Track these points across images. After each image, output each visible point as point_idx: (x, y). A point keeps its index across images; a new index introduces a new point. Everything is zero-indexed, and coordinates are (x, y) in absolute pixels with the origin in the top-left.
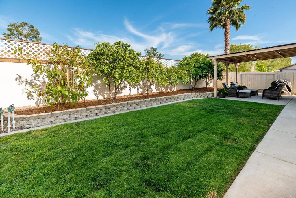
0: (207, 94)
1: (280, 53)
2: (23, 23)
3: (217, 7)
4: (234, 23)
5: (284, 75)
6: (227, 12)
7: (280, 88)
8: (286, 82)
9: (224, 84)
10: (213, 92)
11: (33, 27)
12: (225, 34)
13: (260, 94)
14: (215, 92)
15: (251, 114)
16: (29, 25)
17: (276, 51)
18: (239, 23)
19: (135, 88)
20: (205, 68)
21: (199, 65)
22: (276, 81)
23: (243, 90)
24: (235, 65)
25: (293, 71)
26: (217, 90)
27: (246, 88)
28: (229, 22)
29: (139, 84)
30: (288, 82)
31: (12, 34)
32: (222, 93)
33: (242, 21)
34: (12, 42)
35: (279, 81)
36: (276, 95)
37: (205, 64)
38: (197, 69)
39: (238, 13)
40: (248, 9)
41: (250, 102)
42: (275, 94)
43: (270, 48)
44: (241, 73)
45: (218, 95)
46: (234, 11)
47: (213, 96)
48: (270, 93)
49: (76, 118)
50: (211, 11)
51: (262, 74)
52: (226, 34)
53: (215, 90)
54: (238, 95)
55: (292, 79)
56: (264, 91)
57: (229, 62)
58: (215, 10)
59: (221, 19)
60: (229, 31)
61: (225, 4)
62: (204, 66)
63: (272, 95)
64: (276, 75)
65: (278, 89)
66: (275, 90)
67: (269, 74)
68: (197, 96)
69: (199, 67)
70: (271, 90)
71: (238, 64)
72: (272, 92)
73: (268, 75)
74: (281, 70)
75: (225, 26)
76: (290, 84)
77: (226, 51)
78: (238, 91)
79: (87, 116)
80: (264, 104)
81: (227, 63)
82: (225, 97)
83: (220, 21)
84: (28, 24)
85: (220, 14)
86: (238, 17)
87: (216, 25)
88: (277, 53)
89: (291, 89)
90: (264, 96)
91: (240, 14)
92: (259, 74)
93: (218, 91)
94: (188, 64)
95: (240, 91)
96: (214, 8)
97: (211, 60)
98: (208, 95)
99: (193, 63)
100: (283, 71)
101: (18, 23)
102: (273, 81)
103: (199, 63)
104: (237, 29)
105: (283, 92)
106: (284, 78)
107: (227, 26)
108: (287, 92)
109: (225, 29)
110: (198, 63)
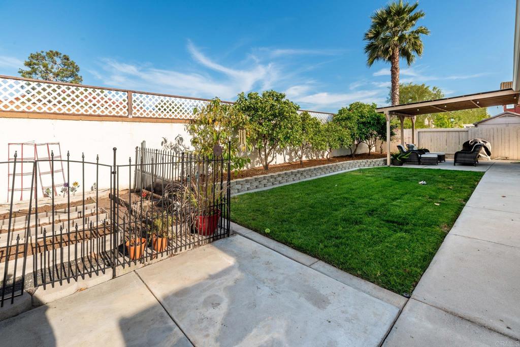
0: (377, 161)
1: (478, 103)
2: (51, 51)
3: (380, 29)
4: (405, 53)
5: (480, 132)
6: (396, 38)
7: (477, 149)
8: (484, 142)
9: (399, 147)
10: (385, 158)
11: (68, 59)
12: (392, 71)
13: (451, 160)
14: (388, 158)
15: (447, 180)
16: (62, 56)
17: (473, 100)
18: (413, 53)
19: (281, 154)
20: (373, 125)
21: (364, 120)
22: (470, 141)
23: (424, 154)
24: (411, 119)
25: (493, 126)
26: (392, 155)
27: (428, 151)
28: (397, 53)
29: (286, 149)
30: (486, 142)
31: (34, 71)
32: (399, 158)
33: (418, 52)
34: (34, 84)
35: (474, 140)
36: (473, 160)
37: (373, 119)
38: (361, 126)
39: (413, 40)
40: (426, 33)
41: (440, 169)
42: (471, 157)
43: (465, 96)
44: (419, 130)
45: (393, 162)
46: (407, 36)
47: (386, 164)
48: (464, 157)
49: (248, 189)
50: (371, 35)
51: (449, 131)
52: (394, 71)
53: (388, 156)
54: (420, 161)
55: (492, 138)
56: (456, 155)
57: (404, 115)
58: (377, 35)
59: (387, 49)
60: (398, 65)
61: (393, 26)
62: (372, 122)
63: (467, 159)
64: (469, 132)
65: (474, 150)
66: (471, 153)
67: (458, 131)
68: (364, 163)
69: (364, 123)
70: (465, 153)
71: (415, 117)
72: (467, 155)
73: (457, 133)
74: (476, 125)
75: (392, 59)
76: (488, 145)
77: (394, 96)
78: (419, 155)
79: (257, 187)
80: (458, 171)
81: (402, 116)
82: (402, 165)
83: (386, 51)
84: (60, 54)
85: (385, 40)
86: (412, 46)
87: (377, 57)
88: (474, 103)
89: (491, 151)
90: (455, 161)
91: (415, 42)
92: (444, 132)
93: (392, 157)
94: (348, 118)
95: (423, 156)
96: (376, 31)
97: (383, 113)
98: (378, 163)
99: (356, 117)
100: (480, 126)
101: (42, 52)
102: (465, 142)
103: (365, 117)
104: (408, 63)
105: (479, 155)
106: (480, 136)
107: (395, 58)
108: (485, 156)
109: (393, 63)
110: (362, 117)
